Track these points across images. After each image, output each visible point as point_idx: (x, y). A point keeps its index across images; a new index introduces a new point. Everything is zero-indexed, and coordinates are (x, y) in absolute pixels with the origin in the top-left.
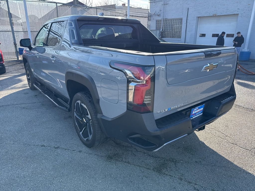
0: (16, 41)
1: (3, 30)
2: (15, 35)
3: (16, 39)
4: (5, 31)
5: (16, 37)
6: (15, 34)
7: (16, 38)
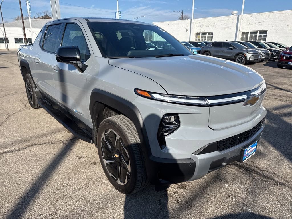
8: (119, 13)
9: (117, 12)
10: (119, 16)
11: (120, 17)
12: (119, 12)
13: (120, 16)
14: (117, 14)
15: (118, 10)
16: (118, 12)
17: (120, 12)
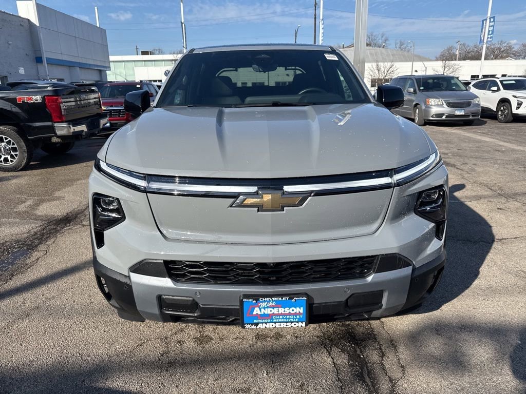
8: (490, 22)
9: (486, 20)
10: (490, 26)
11: (491, 29)
12: (490, 19)
13: (492, 26)
14: (486, 23)
15: (489, 15)
16: (488, 20)
17: (492, 20)
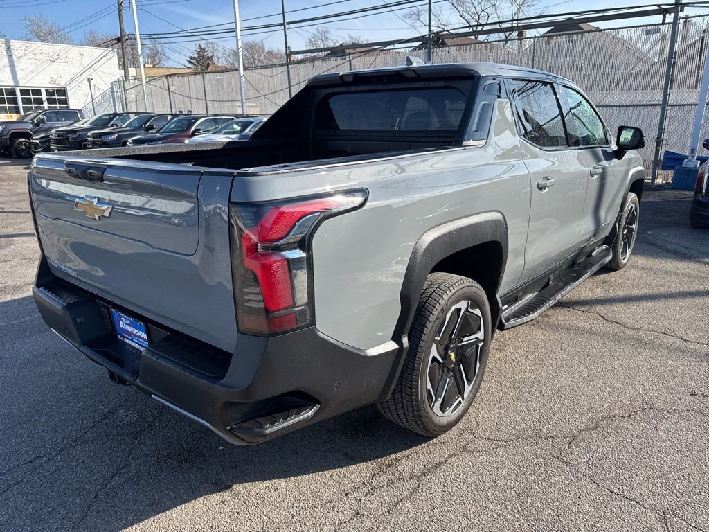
0: (666, 130)
1: (642, 103)
2: (668, 115)
3: (666, 127)
4: (644, 105)
5: (668, 119)
6: (669, 111)
7: (667, 123)
